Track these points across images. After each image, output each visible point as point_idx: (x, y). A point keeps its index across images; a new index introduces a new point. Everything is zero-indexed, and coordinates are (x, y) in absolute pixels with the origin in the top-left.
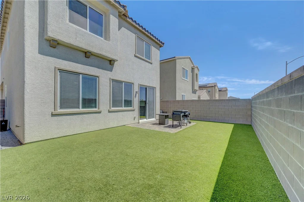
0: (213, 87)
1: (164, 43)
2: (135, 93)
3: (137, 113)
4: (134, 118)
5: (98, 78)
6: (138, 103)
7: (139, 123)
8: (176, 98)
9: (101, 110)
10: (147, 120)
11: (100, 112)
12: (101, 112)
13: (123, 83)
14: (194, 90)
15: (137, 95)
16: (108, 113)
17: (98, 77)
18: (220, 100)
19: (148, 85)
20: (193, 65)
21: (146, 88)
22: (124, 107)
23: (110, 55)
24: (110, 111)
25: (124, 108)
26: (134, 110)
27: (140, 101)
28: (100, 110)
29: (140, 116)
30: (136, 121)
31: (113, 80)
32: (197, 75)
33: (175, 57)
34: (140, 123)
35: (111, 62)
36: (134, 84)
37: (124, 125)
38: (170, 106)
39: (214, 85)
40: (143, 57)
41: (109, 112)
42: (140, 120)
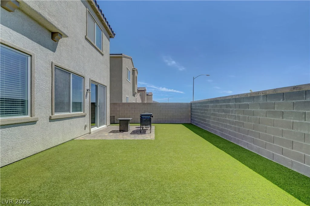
0: (144, 91)
1: (115, 34)
2: (86, 91)
3: (87, 120)
4: (85, 126)
5: (29, 58)
6: (89, 106)
7: (90, 133)
8: (122, 100)
9: (36, 117)
10: (98, 128)
11: (34, 122)
12: (36, 121)
13: (71, 74)
14: (134, 93)
15: (88, 94)
16: (49, 123)
17: (31, 56)
18: (148, 103)
19: (100, 82)
20: (134, 67)
21: (97, 86)
22: (73, 111)
23: (56, 22)
24: (52, 118)
25: (72, 113)
26: (84, 116)
27: (91, 103)
28: (33, 117)
29: (91, 123)
30: (87, 130)
31: (57, 68)
32: (136, 77)
33: (122, 54)
34: (92, 133)
35: (55, 35)
36: (85, 78)
37: (73, 139)
38: (118, 109)
39: (144, 90)
40: (95, 43)
41: (51, 120)
42: (92, 129)
